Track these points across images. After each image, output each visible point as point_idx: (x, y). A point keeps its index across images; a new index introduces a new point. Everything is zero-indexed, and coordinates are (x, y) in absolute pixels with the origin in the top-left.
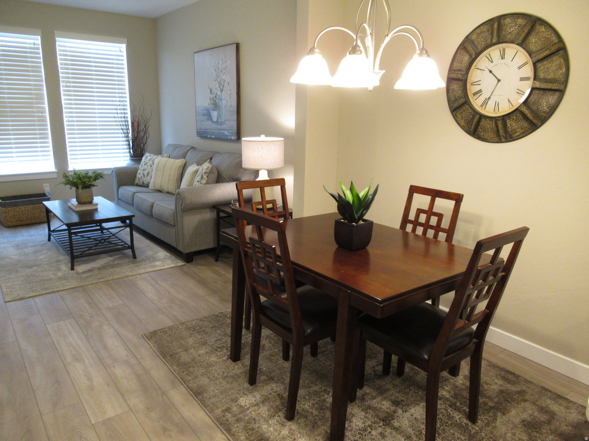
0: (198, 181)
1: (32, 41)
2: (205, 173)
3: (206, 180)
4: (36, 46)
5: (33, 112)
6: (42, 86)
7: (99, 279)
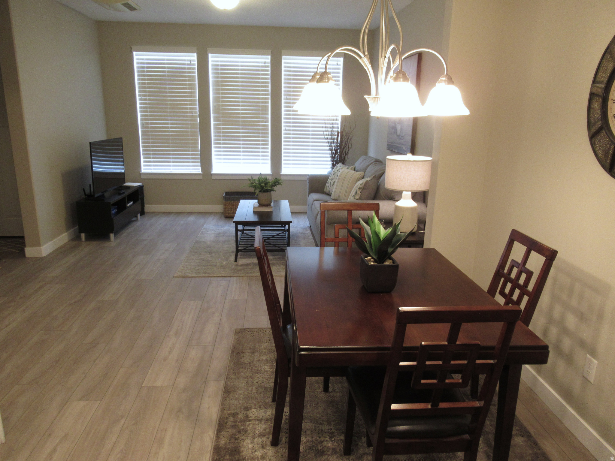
0: (353, 196)
1: (263, 60)
2: (359, 189)
3: (359, 195)
4: (266, 64)
5: (259, 122)
6: (268, 99)
7: (247, 273)
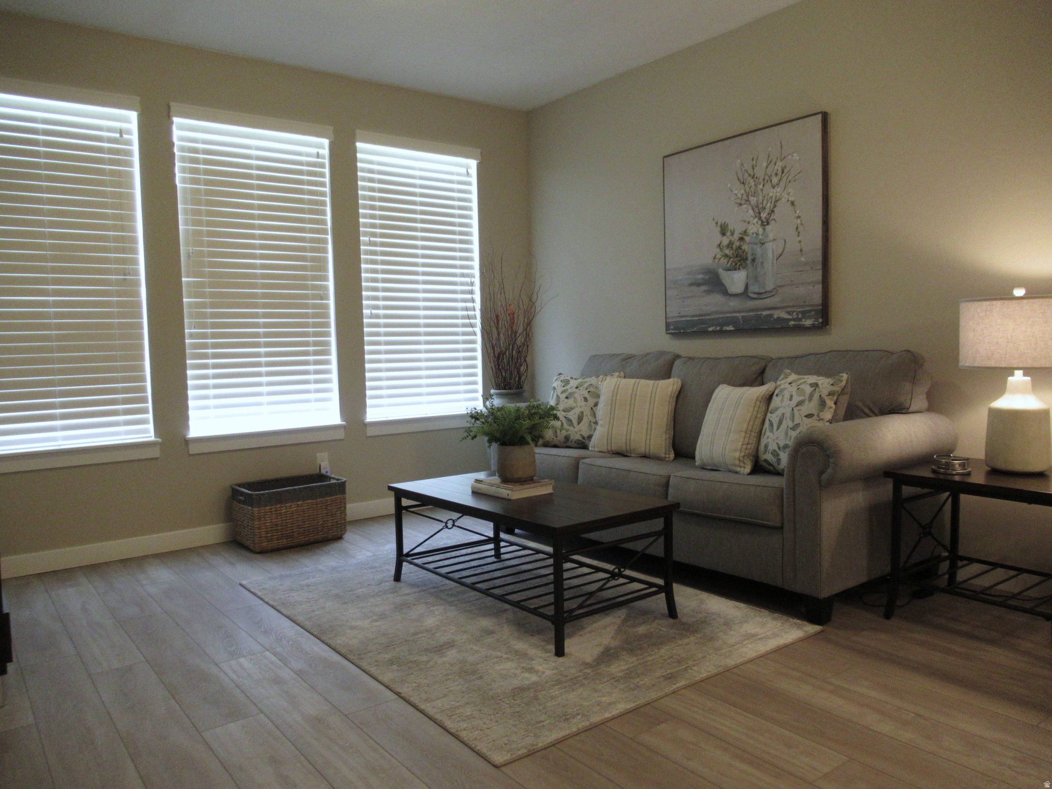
0: (809, 416)
1: (314, 151)
2: (830, 394)
3: (832, 410)
4: (319, 160)
5: (305, 297)
6: (325, 241)
